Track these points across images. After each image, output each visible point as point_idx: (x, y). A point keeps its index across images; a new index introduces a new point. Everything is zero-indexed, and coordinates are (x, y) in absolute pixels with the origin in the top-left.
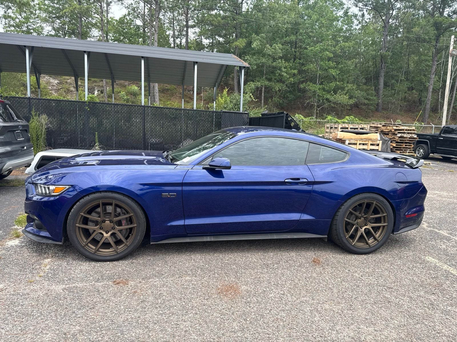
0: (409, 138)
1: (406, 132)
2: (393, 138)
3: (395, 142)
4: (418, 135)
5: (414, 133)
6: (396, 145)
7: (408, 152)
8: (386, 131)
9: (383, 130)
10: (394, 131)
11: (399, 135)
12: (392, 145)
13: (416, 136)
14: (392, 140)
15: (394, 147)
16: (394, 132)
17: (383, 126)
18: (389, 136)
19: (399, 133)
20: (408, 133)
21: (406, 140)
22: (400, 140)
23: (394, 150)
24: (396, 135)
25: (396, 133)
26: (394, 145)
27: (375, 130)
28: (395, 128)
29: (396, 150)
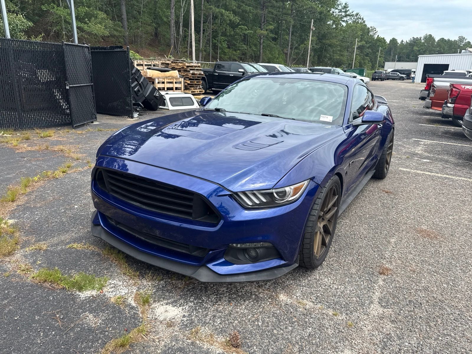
0: (199, 75)
1: (195, 68)
2: (186, 75)
3: (188, 79)
4: (204, 72)
5: (200, 70)
6: (191, 82)
7: (199, 89)
8: (178, 67)
9: (175, 67)
10: (186, 67)
11: (191, 72)
12: (187, 82)
13: (202, 73)
14: (185, 77)
15: (188, 84)
16: (186, 69)
17: (172, 62)
18: (182, 73)
19: (191, 69)
20: (197, 70)
21: (196, 77)
22: (193, 77)
23: (189, 87)
24: (189, 71)
25: (188, 69)
26: (189, 82)
27: (164, 66)
28: (187, 64)
29: (190, 87)
